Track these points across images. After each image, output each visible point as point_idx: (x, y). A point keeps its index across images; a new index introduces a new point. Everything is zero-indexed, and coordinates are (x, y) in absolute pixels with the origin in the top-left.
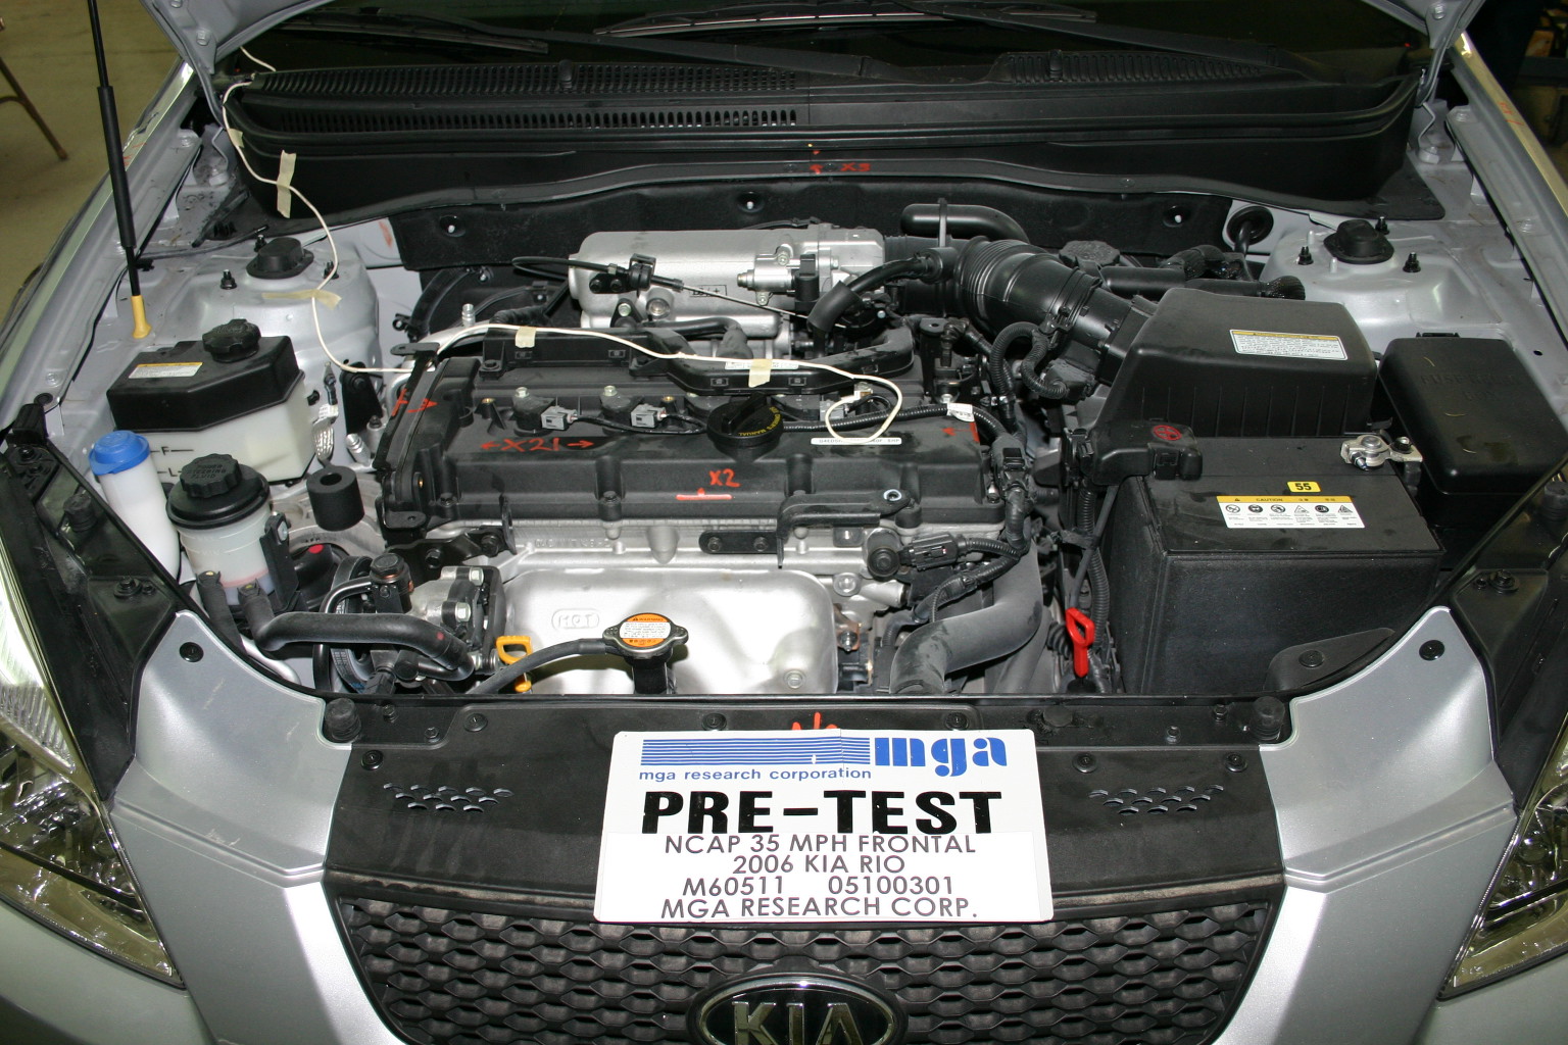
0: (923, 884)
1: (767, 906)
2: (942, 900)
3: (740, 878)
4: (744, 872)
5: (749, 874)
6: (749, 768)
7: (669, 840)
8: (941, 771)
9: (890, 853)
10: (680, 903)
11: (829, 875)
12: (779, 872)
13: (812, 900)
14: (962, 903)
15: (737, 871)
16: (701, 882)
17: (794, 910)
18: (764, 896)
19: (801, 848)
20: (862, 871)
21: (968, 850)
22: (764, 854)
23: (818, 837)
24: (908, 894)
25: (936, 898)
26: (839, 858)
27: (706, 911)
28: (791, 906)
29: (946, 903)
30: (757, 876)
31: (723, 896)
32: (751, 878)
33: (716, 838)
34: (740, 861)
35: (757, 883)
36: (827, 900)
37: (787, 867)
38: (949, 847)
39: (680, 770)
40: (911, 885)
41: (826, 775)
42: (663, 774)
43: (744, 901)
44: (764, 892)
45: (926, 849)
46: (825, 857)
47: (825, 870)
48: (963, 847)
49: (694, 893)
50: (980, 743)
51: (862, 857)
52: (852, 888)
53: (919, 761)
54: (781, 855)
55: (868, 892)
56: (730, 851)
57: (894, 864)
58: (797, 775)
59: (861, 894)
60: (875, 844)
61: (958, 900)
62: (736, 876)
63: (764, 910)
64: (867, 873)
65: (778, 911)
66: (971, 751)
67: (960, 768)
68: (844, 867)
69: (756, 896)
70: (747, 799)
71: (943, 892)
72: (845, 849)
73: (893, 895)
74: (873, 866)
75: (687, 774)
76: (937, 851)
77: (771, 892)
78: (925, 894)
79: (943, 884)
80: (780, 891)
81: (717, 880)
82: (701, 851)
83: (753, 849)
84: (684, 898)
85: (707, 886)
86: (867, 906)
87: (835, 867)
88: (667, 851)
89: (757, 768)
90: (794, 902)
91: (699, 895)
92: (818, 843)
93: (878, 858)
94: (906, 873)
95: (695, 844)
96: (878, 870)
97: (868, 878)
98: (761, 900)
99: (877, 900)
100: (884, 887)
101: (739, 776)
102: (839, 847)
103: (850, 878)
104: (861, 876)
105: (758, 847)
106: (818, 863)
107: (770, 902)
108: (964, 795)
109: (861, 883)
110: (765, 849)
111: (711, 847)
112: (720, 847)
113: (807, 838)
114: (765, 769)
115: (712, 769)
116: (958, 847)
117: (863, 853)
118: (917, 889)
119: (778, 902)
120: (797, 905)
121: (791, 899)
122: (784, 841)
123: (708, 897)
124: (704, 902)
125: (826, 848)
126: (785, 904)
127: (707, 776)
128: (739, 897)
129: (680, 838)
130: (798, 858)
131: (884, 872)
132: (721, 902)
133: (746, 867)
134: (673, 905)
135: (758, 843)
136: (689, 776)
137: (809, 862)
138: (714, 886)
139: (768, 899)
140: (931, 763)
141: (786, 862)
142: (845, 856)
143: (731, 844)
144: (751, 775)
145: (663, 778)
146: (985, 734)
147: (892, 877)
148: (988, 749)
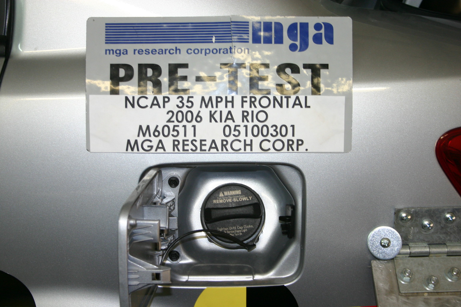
0: (278, 130)
1: (188, 145)
2: (288, 141)
3: (171, 125)
4: (173, 122)
5: (176, 123)
6: (172, 46)
7: (127, 99)
8: (293, 48)
9: (259, 108)
10: (136, 142)
11: (223, 124)
12: (194, 122)
13: (213, 141)
14: (300, 143)
15: (169, 121)
16: (148, 127)
17: (203, 148)
18: (185, 138)
19: (207, 106)
20: (243, 121)
21: (306, 106)
22: (185, 110)
23: (217, 97)
24: (269, 137)
25: (285, 140)
26: (230, 112)
27: (152, 147)
28: (201, 145)
29: (291, 143)
30: (181, 125)
31: (161, 137)
32: (178, 126)
33: (155, 98)
34: (171, 114)
35: (181, 129)
36: (222, 141)
37: (199, 119)
38: (295, 104)
39: (130, 47)
40: (271, 131)
41: (222, 51)
42: (120, 50)
43: (174, 141)
44: (185, 135)
45: (281, 106)
46: (221, 112)
47: (221, 121)
48: (303, 105)
49: (144, 135)
50: (318, 27)
51: (243, 112)
52: (236, 133)
53: (279, 40)
54: (195, 110)
55: (246, 136)
56: (164, 107)
57: (262, 116)
58: (203, 52)
59: (242, 137)
60: (251, 102)
61: (298, 140)
62: (169, 124)
63: (186, 148)
64: (246, 123)
65: (194, 148)
66: (312, 32)
67: (304, 46)
68: (232, 119)
69: (181, 138)
70: (173, 69)
71: (289, 136)
72: (233, 107)
73: (261, 138)
74: (249, 118)
75: (135, 50)
76: (288, 107)
77: (190, 137)
78: (279, 137)
79: (290, 129)
80: (195, 135)
81: (157, 126)
82: (147, 106)
83: (178, 106)
84: (138, 138)
85: (152, 130)
86: (245, 145)
87: (227, 119)
88: (126, 107)
89: (179, 46)
90: (203, 143)
91: (147, 137)
92: (217, 102)
93: (252, 112)
94: (269, 123)
95: (143, 102)
96: (252, 121)
97: (246, 126)
98: (184, 141)
99: (251, 141)
100: (255, 133)
101: (167, 52)
102: (229, 105)
103: (236, 126)
104: (242, 124)
105: (181, 105)
106: (217, 116)
107: (189, 143)
108: (306, 66)
109: (242, 129)
110: (185, 107)
111: (153, 104)
112: (158, 104)
113: (210, 99)
114: (183, 47)
115: (151, 47)
116: (300, 104)
117: (244, 109)
118: (274, 133)
119: (194, 142)
120: (205, 145)
121: (201, 141)
122: (197, 101)
123: (152, 138)
124: (151, 141)
125: (222, 105)
126: (198, 144)
127: (147, 52)
128: (171, 138)
129: (133, 98)
130: (205, 113)
131: (256, 122)
132: (160, 141)
133: (174, 119)
134: (132, 143)
135: (181, 102)
136: (137, 52)
137: (212, 116)
138: (156, 130)
139: (188, 140)
140: (287, 41)
141: (198, 116)
142: (233, 111)
143: (164, 102)
144: (174, 52)
145: (120, 53)
146: (321, 20)
147: (260, 125)
148: (322, 31)
